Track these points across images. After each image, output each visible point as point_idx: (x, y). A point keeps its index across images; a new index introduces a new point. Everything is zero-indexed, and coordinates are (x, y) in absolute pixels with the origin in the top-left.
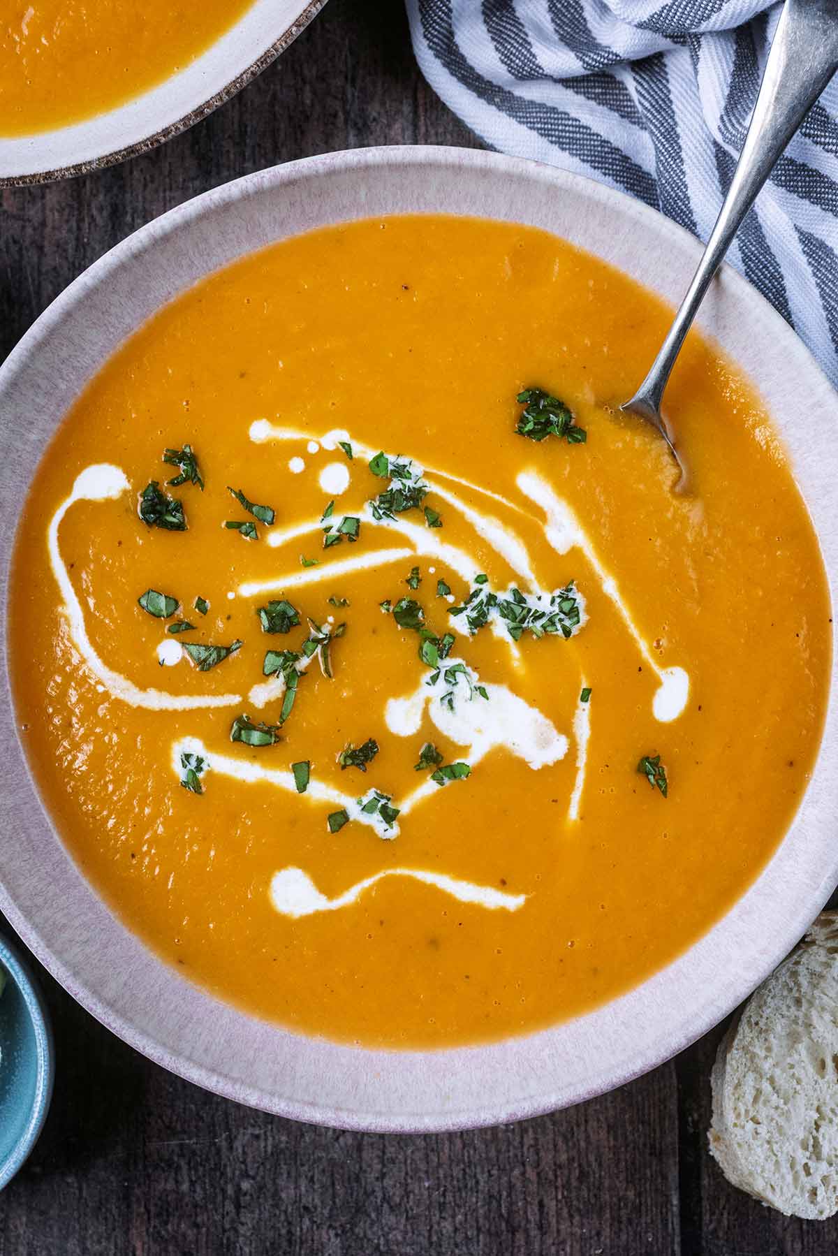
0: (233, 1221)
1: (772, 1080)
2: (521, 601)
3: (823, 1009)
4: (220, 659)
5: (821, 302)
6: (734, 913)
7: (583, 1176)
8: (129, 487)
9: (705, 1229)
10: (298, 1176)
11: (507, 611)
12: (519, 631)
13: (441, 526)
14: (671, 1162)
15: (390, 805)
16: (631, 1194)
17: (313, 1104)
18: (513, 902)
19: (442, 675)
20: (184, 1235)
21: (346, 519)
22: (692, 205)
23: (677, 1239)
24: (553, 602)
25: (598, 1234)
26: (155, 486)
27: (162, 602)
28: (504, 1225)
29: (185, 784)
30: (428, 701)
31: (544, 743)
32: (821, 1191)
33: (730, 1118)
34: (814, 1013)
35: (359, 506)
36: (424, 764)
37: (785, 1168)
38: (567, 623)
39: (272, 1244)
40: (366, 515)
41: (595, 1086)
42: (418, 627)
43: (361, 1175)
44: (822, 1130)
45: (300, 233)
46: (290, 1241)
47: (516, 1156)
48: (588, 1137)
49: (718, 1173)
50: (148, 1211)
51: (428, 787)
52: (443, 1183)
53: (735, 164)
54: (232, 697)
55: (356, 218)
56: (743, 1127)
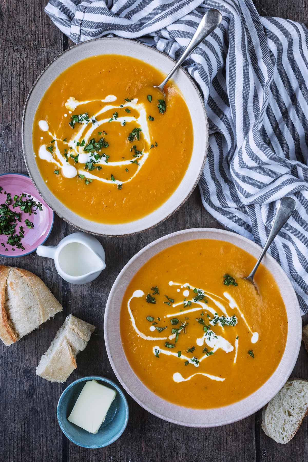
0: (163, 442)
1: (275, 415)
2: (224, 318)
3: (285, 401)
4: (163, 330)
5: (286, 257)
6: (267, 382)
7: (235, 433)
8: (144, 295)
9: (261, 444)
10: (176, 433)
11: (221, 321)
12: (224, 324)
13: (208, 303)
14: (254, 431)
15: (197, 360)
16: (245, 437)
17: (182, 422)
18: (222, 380)
19: (208, 334)
20: (153, 445)
21: (189, 302)
22: (260, 236)
23: (255, 446)
24: (231, 319)
25: (239, 445)
26: (149, 295)
27: (151, 318)
28: (219, 443)
29: (156, 356)
30: (205, 339)
31: (229, 348)
32: (285, 438)
33: (266, 423)
34: (284, 402)
35: (191, 299)
36: (204, 352)
37: (277, 433)
38: (234, 323)
39: (171, 447)
40: (193, 301)
41: (239, 419)
42: (203, 324)
43: (189, 433)
44: (285, 425)
45: (179, 243)
46: (174, 446)
47: (221, 429)
48: (236, 425)
49: (263, 433)
50: (145, 440)
51: (205, 356)
52: (206, 434)
53: (270, 231)
54: (165, 338)
55: (190, 240)
56: (269, 425)
